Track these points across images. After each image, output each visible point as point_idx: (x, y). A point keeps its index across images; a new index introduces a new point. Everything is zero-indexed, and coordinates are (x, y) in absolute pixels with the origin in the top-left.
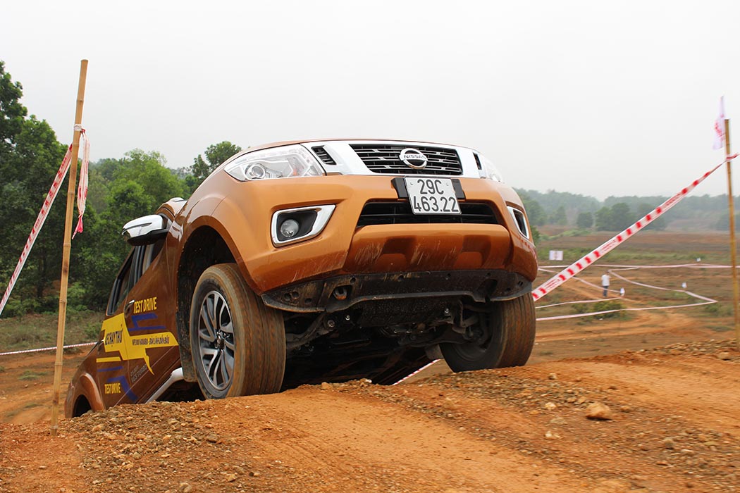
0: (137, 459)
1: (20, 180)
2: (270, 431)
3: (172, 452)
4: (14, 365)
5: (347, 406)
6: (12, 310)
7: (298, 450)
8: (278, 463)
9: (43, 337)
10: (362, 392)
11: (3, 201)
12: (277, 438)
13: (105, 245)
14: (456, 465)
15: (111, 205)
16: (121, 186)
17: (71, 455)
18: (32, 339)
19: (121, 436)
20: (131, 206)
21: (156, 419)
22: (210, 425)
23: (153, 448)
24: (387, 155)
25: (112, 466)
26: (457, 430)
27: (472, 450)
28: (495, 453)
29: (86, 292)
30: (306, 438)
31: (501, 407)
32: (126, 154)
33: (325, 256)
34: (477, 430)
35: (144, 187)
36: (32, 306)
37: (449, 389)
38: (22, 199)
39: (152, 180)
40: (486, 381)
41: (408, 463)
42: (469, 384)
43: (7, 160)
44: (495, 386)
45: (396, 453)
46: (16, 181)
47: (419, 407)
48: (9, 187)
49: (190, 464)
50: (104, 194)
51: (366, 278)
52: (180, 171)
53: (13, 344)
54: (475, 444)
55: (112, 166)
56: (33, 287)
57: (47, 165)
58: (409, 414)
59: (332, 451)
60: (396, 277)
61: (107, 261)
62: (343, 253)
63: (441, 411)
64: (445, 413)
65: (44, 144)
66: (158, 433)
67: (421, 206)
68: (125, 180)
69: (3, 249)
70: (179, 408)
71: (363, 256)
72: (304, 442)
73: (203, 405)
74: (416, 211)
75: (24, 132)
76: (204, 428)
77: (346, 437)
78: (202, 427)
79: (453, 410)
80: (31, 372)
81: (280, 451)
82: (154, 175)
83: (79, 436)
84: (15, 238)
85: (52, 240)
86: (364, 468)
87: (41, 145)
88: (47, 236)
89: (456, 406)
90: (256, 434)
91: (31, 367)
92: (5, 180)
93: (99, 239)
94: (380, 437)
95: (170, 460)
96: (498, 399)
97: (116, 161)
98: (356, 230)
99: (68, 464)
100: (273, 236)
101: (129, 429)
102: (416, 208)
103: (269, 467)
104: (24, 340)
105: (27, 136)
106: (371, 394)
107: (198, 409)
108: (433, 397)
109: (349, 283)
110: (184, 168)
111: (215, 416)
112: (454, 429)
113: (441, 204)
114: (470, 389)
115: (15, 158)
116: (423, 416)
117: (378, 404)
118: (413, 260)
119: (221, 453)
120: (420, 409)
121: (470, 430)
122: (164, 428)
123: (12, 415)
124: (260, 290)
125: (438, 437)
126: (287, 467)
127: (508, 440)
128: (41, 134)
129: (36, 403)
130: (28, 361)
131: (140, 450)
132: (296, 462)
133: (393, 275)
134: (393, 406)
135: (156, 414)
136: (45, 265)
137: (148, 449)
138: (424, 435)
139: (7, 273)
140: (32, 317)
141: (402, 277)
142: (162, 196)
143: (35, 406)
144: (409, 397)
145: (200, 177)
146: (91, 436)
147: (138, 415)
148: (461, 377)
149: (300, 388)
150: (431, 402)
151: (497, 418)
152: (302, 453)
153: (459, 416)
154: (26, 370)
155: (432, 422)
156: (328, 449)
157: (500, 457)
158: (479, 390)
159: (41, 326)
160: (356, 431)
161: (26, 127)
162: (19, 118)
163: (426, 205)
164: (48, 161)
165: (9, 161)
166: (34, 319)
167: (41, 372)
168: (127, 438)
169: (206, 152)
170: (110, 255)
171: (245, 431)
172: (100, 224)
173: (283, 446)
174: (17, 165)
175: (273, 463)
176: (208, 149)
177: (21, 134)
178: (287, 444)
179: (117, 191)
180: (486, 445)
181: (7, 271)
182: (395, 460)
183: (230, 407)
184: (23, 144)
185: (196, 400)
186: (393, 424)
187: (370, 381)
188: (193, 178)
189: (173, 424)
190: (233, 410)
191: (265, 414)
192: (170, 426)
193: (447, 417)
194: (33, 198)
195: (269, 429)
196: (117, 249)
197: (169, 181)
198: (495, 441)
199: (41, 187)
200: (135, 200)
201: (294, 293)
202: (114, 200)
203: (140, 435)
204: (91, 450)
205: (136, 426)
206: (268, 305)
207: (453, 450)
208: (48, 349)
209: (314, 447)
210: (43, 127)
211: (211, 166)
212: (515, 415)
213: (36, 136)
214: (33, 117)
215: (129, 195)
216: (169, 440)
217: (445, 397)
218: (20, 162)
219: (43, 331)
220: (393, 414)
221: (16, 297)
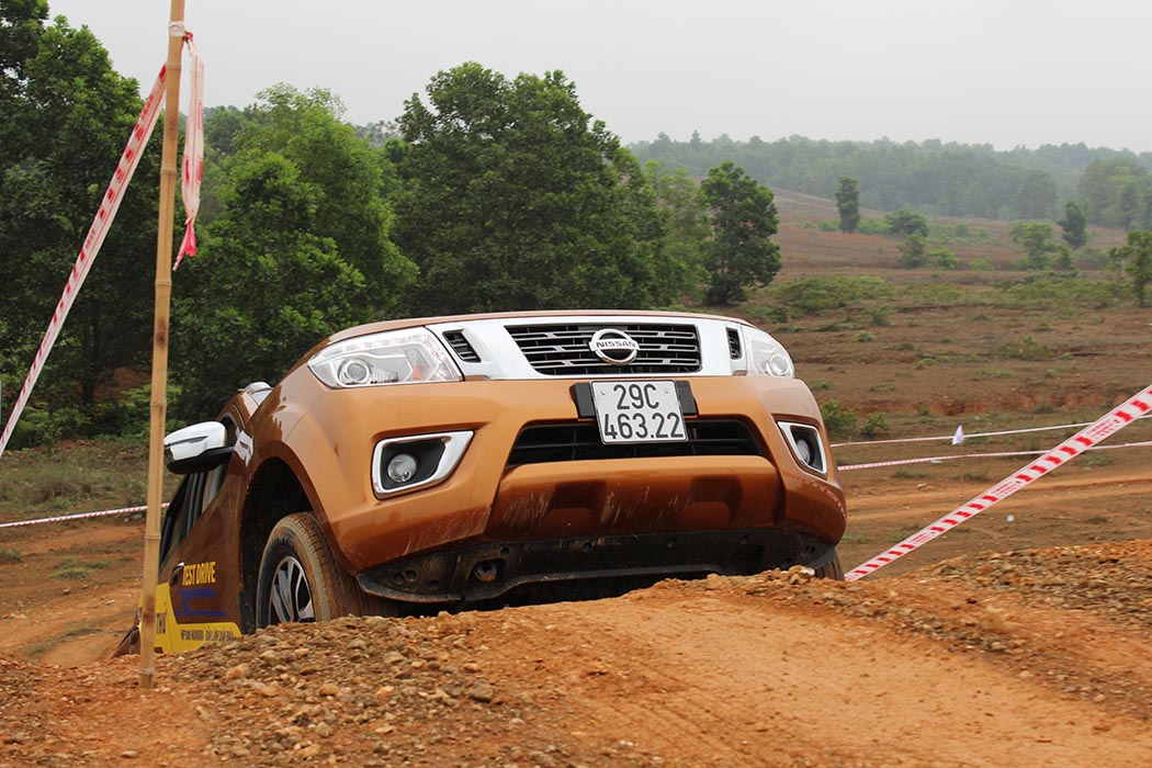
0: (323, 737)
1: (38, 157)
2: (604, 678)
3: (399, 722)
4: (40, 547)
5: (766, 624)
6: (33, 433)
7: (666, 719)
8: (627, 746)
9: (97, 488)
10: (797, 594)
11: (5, 203)
12: (620, 694)
13: (219, 292)
14: (1019, 754)
15: (231, 207)
16: (251, 165)
17: (185, 729)
18: (74, 492)
19: (287, 690)
20: (274, 206)
21: (357, 652)
22: (474, 666)
23: (356, 714)
24: (570, 342)
25: (274, 752)
26: (1014, 675)
27: (1053, 721)
28: (1106, 729)
29: (184, 392)
30: (682, 694)
31: (1111, 627)
32: (260, 96)
33: (455, 515)
34: (1061, 677)
35: (299, 166)
36: (74, 423)
37: (989, 589)
38: (45, 196)
39: (315, 152)
40: (1069, 570)
41: (910, 748)
42: (1032, 578)
43: (10, 114)
44: (1092, 583)
45: (881, 727)
46: (31, 159)
47: (926, 626)
48: (16, 173)
49: (438, 748)
50: (216, 183)
51: (526, 548)
52: (373, 131)
53: (36, 503)
54: (1059, 709)
55: (230, 123)
56: (73, 383)
57: (95, 124)
58: (904, 642)
59: (741, 720)
60: (578, 545)
61: (227, 325)
62: (484, 509)
63: (975, 635)
64: (985, 639)
65: (86, 78)
66: (364, 681)
67: (617, 429)
68: (259, 151)
69: (9, 303)
70: (404, 631)
71: (517, 512)
72: (678, 700)
73: (455, 622)
74: (607, 439)
75: (44, 53)
76: (460, 671)
77: (770, 690)
78: (456, 671)
79: (1001, 633)
80: (75, 561)
81: (629, 721)
82: (321, 138)
83: (199, 690)
84: (33, 281)
85: (110, 283)
86: (815, 758)
87: (80, 81)
88: (100, 275)
89: (1010, 625)
90: (574, 685)
91: (75, 550)
92: (9, 158)
93: (208, 279)
94: (842, 691)
95: (396, 740)
96: (1103, 611)
97: (238, 113)
98: (506, 472)
99: (181, 748)
100: (375, 481)
101: (304, 674)
102: (607, 434)
103: (607, 755)
104: (58, 494)
105: (49, 62)
106: (816, 598)
107: (446, 632)
108: (955, 604)
109: (499, 556)
110: (382, 123)
111: (483, 647)
112: (1008, 676)
113: (652, 426)
114: (1035, 588)
115: (27, 109)
116: (935, 646)
117: (833, 619)
118: (604, 517)
119: (502, 725)
120: (929, 632)
121: (1042, 676)
122: (377, 672)
123: (40, 651)
124: (354, 568)
125: (974, 693)
126: (646, 754)
127: (1132, 700)
128: (80, 56)
129: (87, 626)
130: (69, 539)
131: (330, 716)
132: (665, 743)
133: (574, 541)
134: (867, 625)
135: (357, 642)
136: (97, 337)
137: (346, 716)
138: (941, 688)
139: (19, 353)
140: (73, 445)
141: (589, 544)
142: (337, 185)
143: (85, 632)
144: (901, 604)
145: (416, 142)
146: (224, 688)
147: (318, 645)
148: (1011, 562)
149: (660, 587)
150: (952, 616)
151: (1102, 653)
152: (676, 725)
153: (1016, 647)
154: (66, 558)
155: (956, 660)
156: (731, 718)
157: (1116, 737)
158: (1057, 590)
159: (93, 465)
160: (790, 679)
161: (48, 43)
162: (33, 24)
163: (625, 429)
164: (96, 115)
165: (14, 116)
166: (76, 451)
167: (95, 562)
168: (301, 693)
169: (429, 88)
170: (232, 311)
171: (549, 677)
172: (211, 248)
173: (634, 710)
174: (32, 125)
175: (615, 745)
176: (434, 79)
177: (38, 57)
178: (643, 706)
179: (243, 176)
180: (1083, 711)
181: (19, 349)
182: (881, 741)
183: (514, 627)
184: (43, 80)
185: (441, 613)
186: (871, 664)
187: (812, 572)
188: (402, 145)
189: (395, 663)
190: (520, 633)
191: (589, 642)
192: (388, 668)
193: (989, 649)
194: (68, 194)
195: (601, 674)
196: (247, 299)
197: (353, 151)
198: (1103, 702)
199: (84, 170)
200: (281, 194)
201: (408, 572)
202: (238, 195)
203: (328, 686)
204: (227, 718)
205: (317, 667)
206: (368, 591)
207: (1006, 721)
208: (110, 512)
209: (701, 712)
210: (83, 42)
211: (440, 117)
212: (1145, 647)
213: (68, 62)
214: (61, 20)
215: (269, 184)
216: (389, 696)
217: (984, 607)
218: (37, 117)
219: (97, 474)
220: (866, 642)
221: (38, 404)
